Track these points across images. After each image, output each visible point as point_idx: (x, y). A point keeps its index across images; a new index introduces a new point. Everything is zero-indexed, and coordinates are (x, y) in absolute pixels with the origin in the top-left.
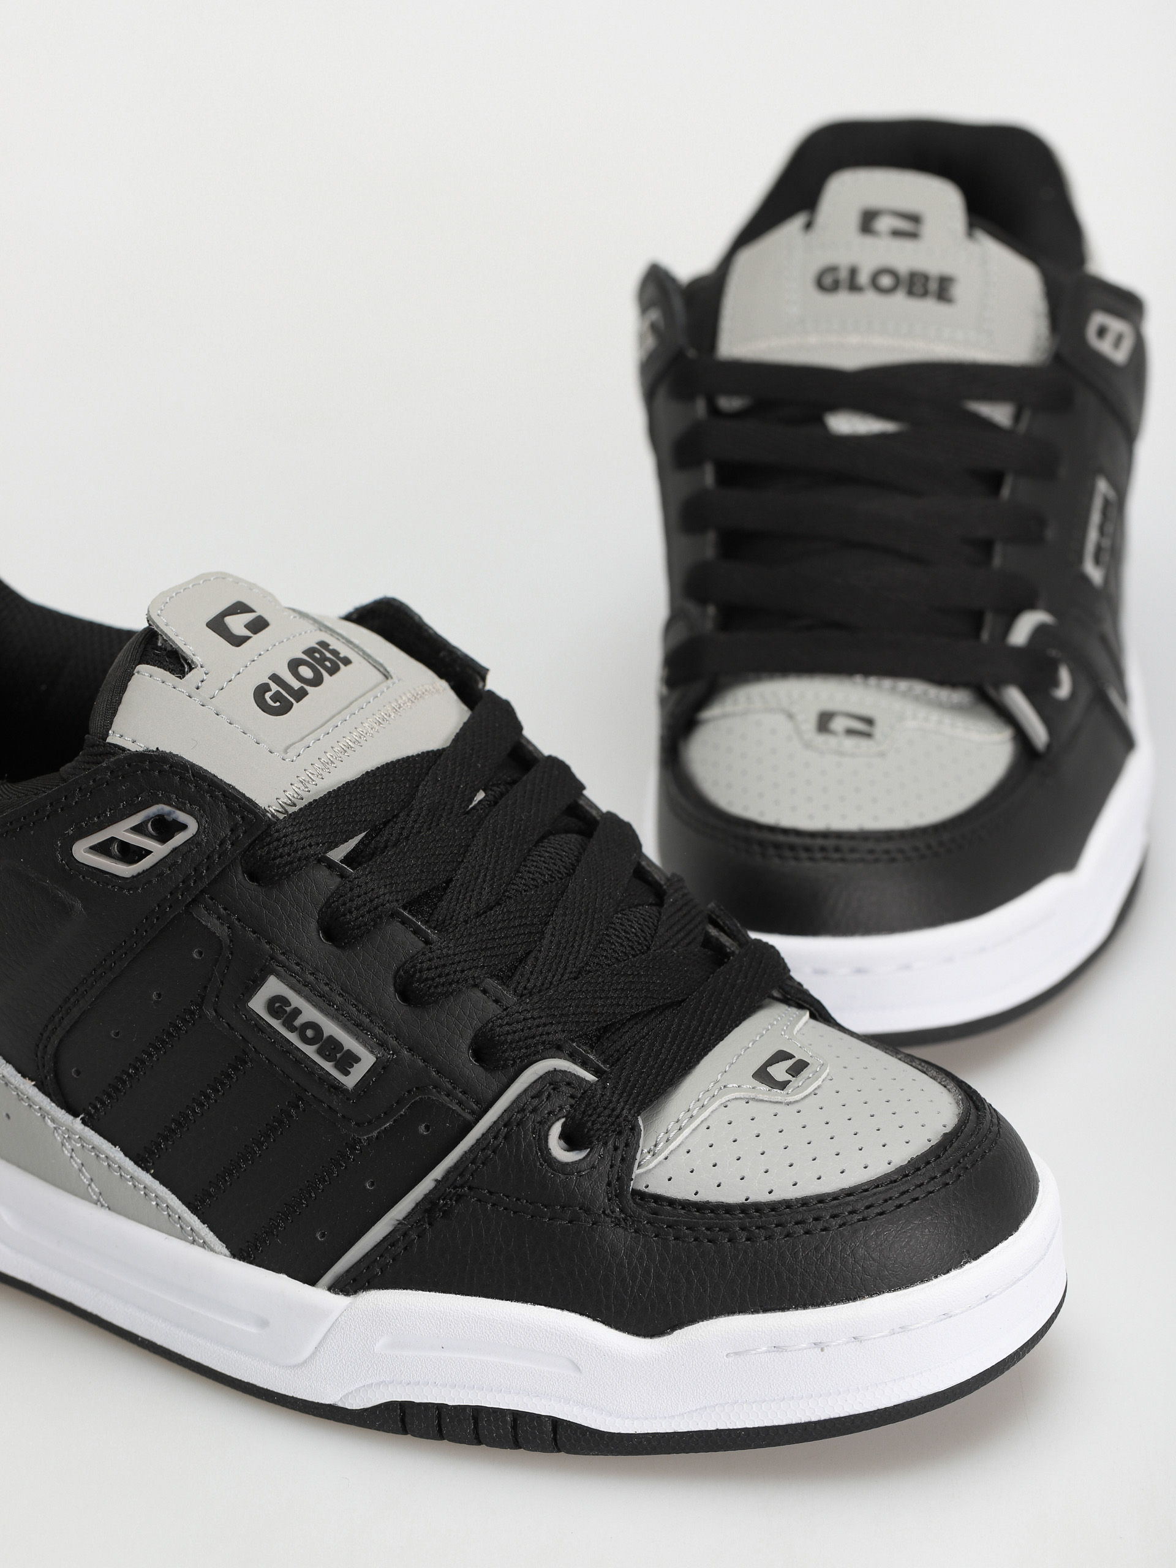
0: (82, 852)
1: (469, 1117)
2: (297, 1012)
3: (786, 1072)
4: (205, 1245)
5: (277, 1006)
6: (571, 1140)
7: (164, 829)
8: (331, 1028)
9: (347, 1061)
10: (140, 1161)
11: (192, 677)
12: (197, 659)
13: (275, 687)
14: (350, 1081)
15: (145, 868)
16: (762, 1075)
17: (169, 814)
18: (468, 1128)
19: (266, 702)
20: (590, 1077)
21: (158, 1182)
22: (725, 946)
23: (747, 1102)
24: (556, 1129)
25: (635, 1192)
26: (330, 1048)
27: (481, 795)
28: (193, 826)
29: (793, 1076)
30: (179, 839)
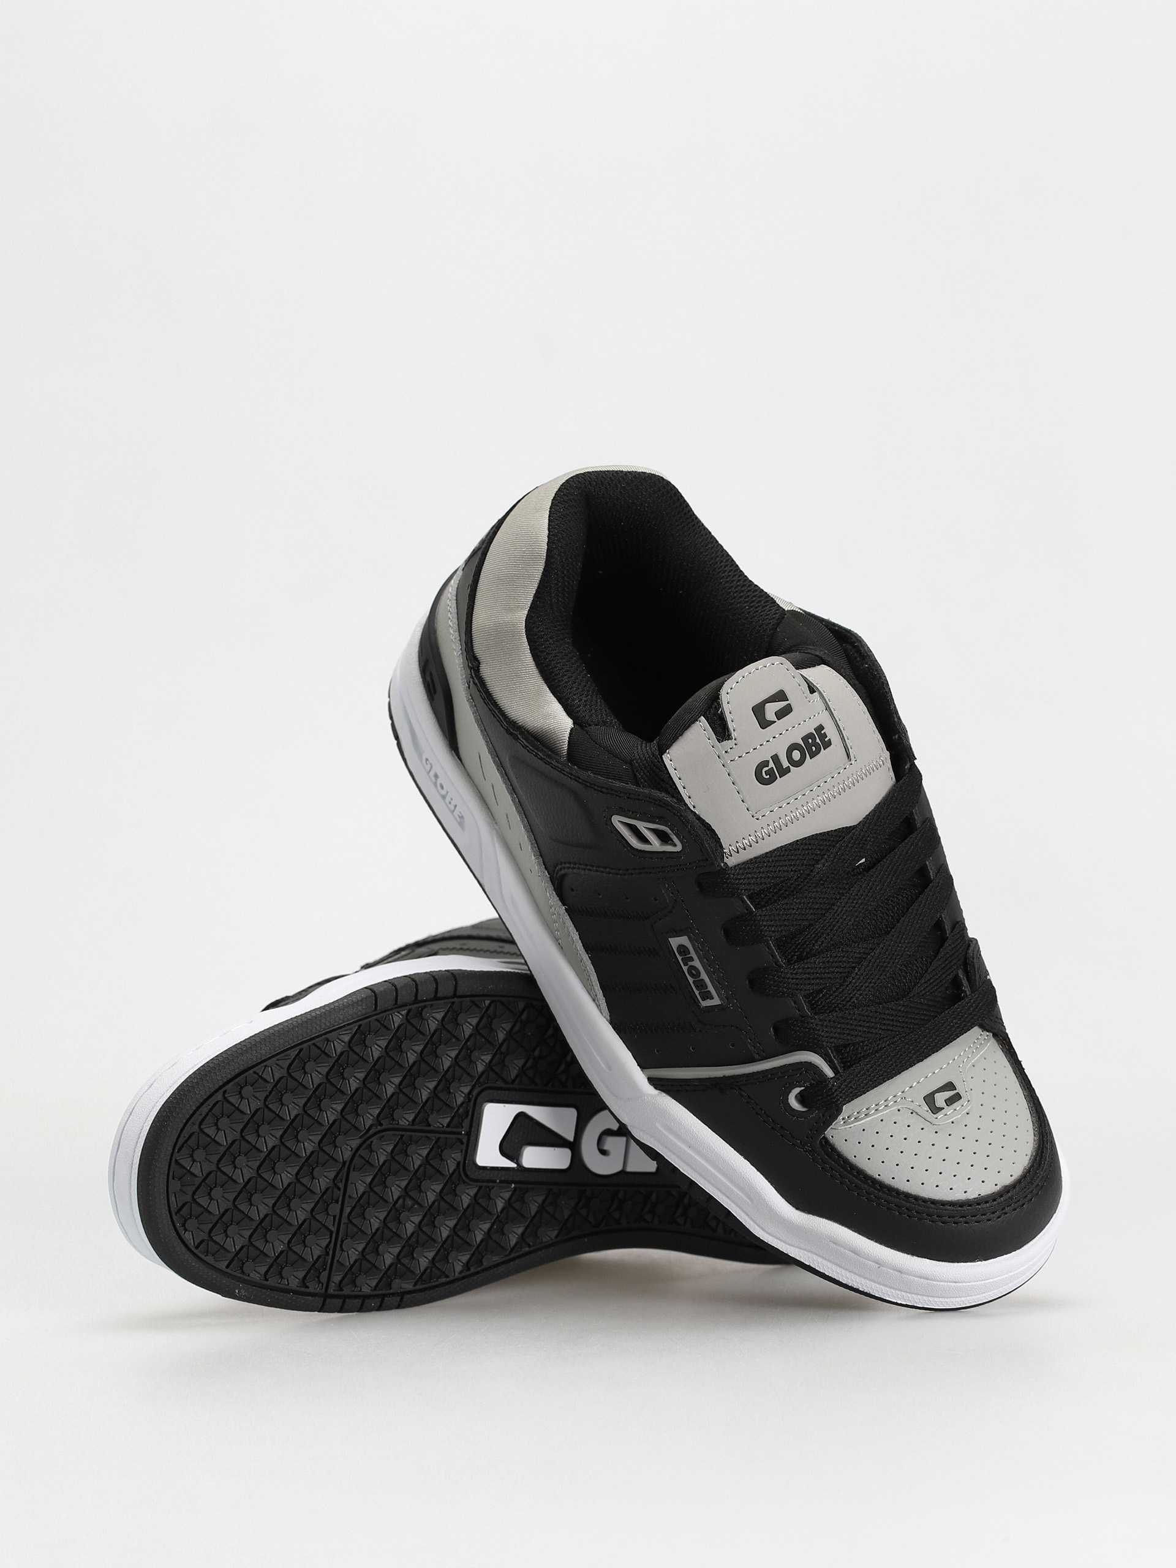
0: (617, 820)
1: (757, 1056)
2: (692, 959)
3: (945, 1101)
4: (598, 1006)
5: (683, 949)
6: (801, 1098)
7: (664, 838)
8: (704, 976)
9: (707, 996)
10: (587, 948)
11: (727, 744)
12: (733, 735)
13: (771, 765)
14: (705, 1004)
15: (646, 850)
16: (930, 1099)
17: (670, 834)
18: (752, 1060)
19: (762, 773)
20: (830, 1073)
21: (590, 961)
22: (963, 985)
23: (912, 1113)
24: (797, 1091)
25: (825, 1138)
26: (701, 985)
27: (863, 860)
28: (679, 848)
29: (947, 1105)
30: (669, 848)
